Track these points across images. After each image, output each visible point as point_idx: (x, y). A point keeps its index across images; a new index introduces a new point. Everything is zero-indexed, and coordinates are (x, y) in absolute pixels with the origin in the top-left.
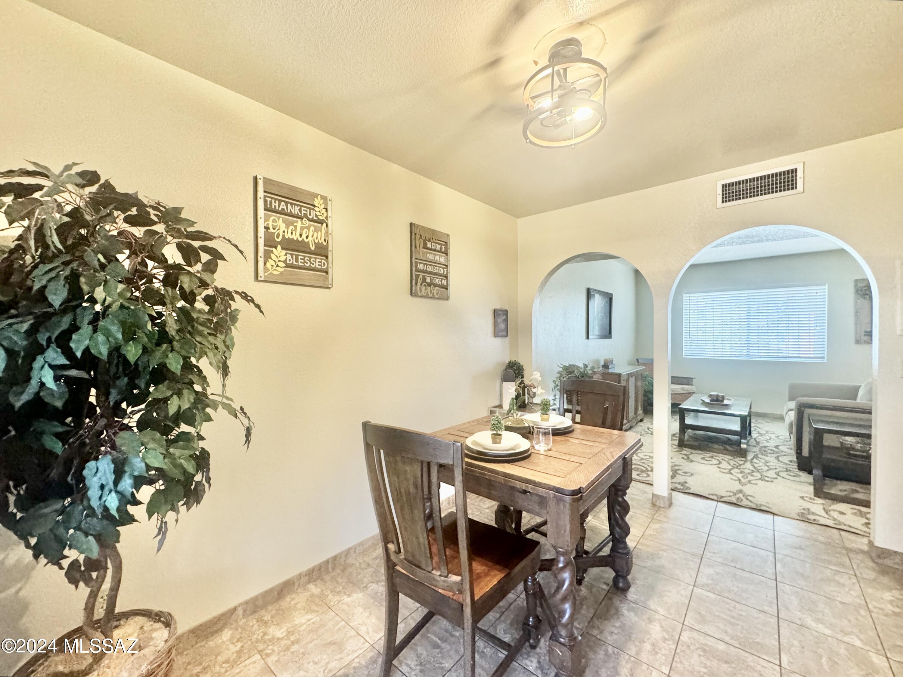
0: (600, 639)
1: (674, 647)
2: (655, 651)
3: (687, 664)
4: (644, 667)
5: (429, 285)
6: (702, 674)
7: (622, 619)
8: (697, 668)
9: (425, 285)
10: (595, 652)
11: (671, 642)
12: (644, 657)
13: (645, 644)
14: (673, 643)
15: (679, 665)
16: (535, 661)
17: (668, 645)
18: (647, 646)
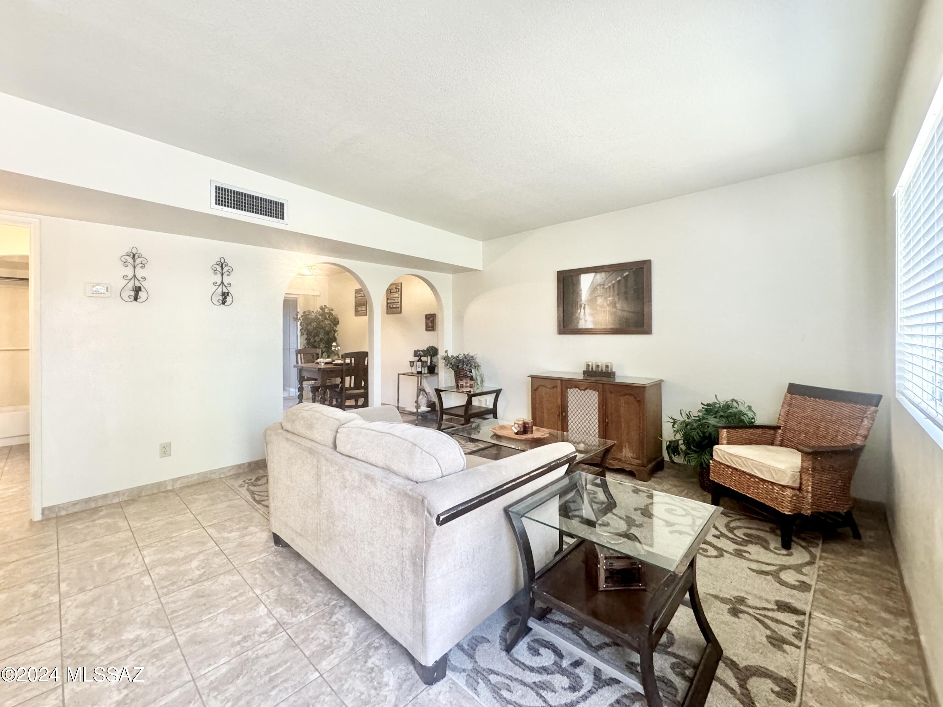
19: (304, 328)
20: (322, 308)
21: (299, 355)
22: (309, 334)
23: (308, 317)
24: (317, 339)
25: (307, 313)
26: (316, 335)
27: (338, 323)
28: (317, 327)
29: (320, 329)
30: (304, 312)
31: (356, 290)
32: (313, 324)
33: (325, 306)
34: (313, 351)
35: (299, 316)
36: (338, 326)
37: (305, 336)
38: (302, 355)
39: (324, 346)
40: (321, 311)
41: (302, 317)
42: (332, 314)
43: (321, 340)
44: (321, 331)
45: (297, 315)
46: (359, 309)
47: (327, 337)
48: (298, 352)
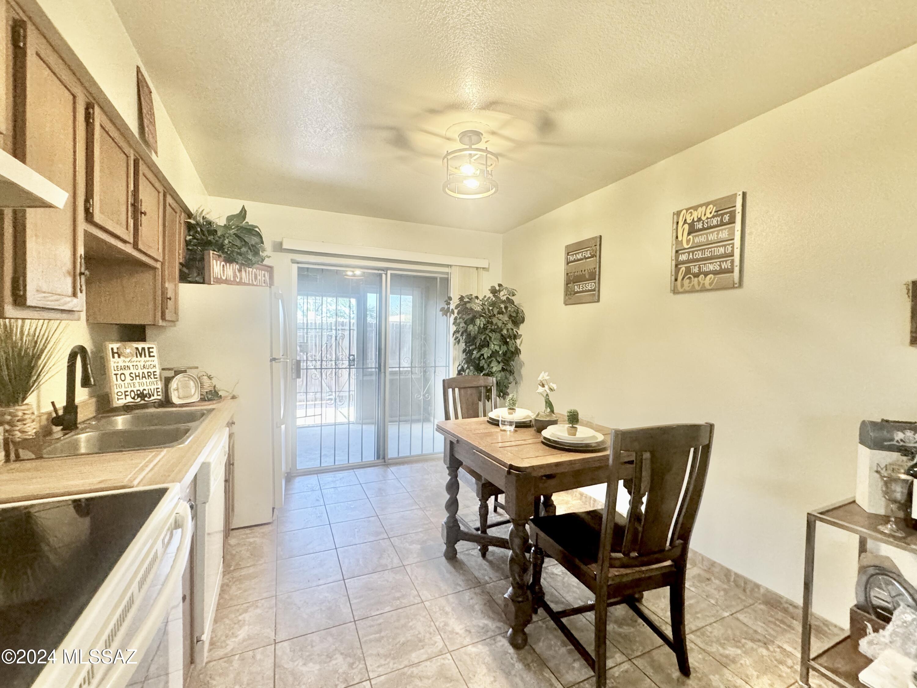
0: (471, 588)
1: (437, 624)
2: (442, 609)
3: (422, 619)
4: (437, 596)
5: (696, 275)
6: (410, 620)
7: (479, 613)
8: (414, 622)
9: (690, 278)
10: (463, 581)
11: (441, 625)
12: (442, 601)
13: (450, 609)
14: (439, 627)
15: (424, 614)
16: (476, 554)
17: (441, 622)
18: (448, 609)
19: (461, 330)
20: (494, 291)
21: (450, 391)
22: (470, 340)
23: (468, 306)
24: (486, 352)
25: (466, 300)
26: (486, 344)
27: (523, 321)
28: (485, 328)
29: (492, 331)
30: (461, 299)
31: (567, 247)
32: (478, 322)
33: (500, 285)
34: (481, 380)
35: (452, 306)
36: (522, 326)
37: (463, 345)
38: (457, 390)
39: (500, 367)
40: (491, 295)
41: (456, 308)
42: (512, 302)
43: (494, 354)
44: (493, 335)
45: (449, 304)
46: (577, 289)
47: (504, 348)
48: (447, 384)
